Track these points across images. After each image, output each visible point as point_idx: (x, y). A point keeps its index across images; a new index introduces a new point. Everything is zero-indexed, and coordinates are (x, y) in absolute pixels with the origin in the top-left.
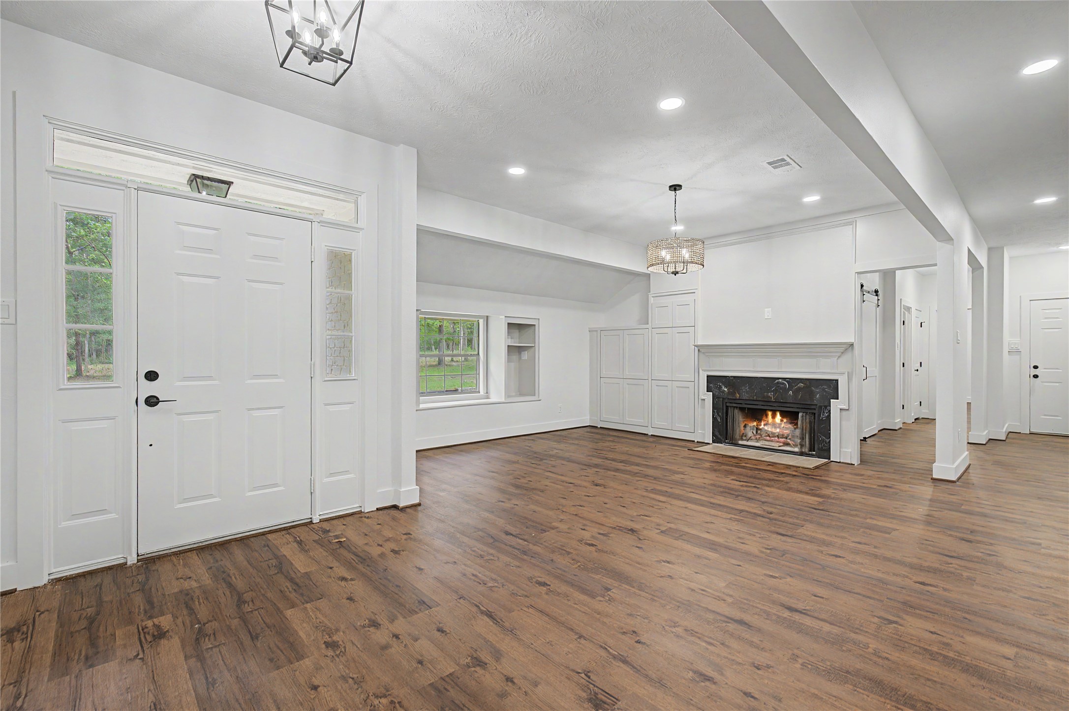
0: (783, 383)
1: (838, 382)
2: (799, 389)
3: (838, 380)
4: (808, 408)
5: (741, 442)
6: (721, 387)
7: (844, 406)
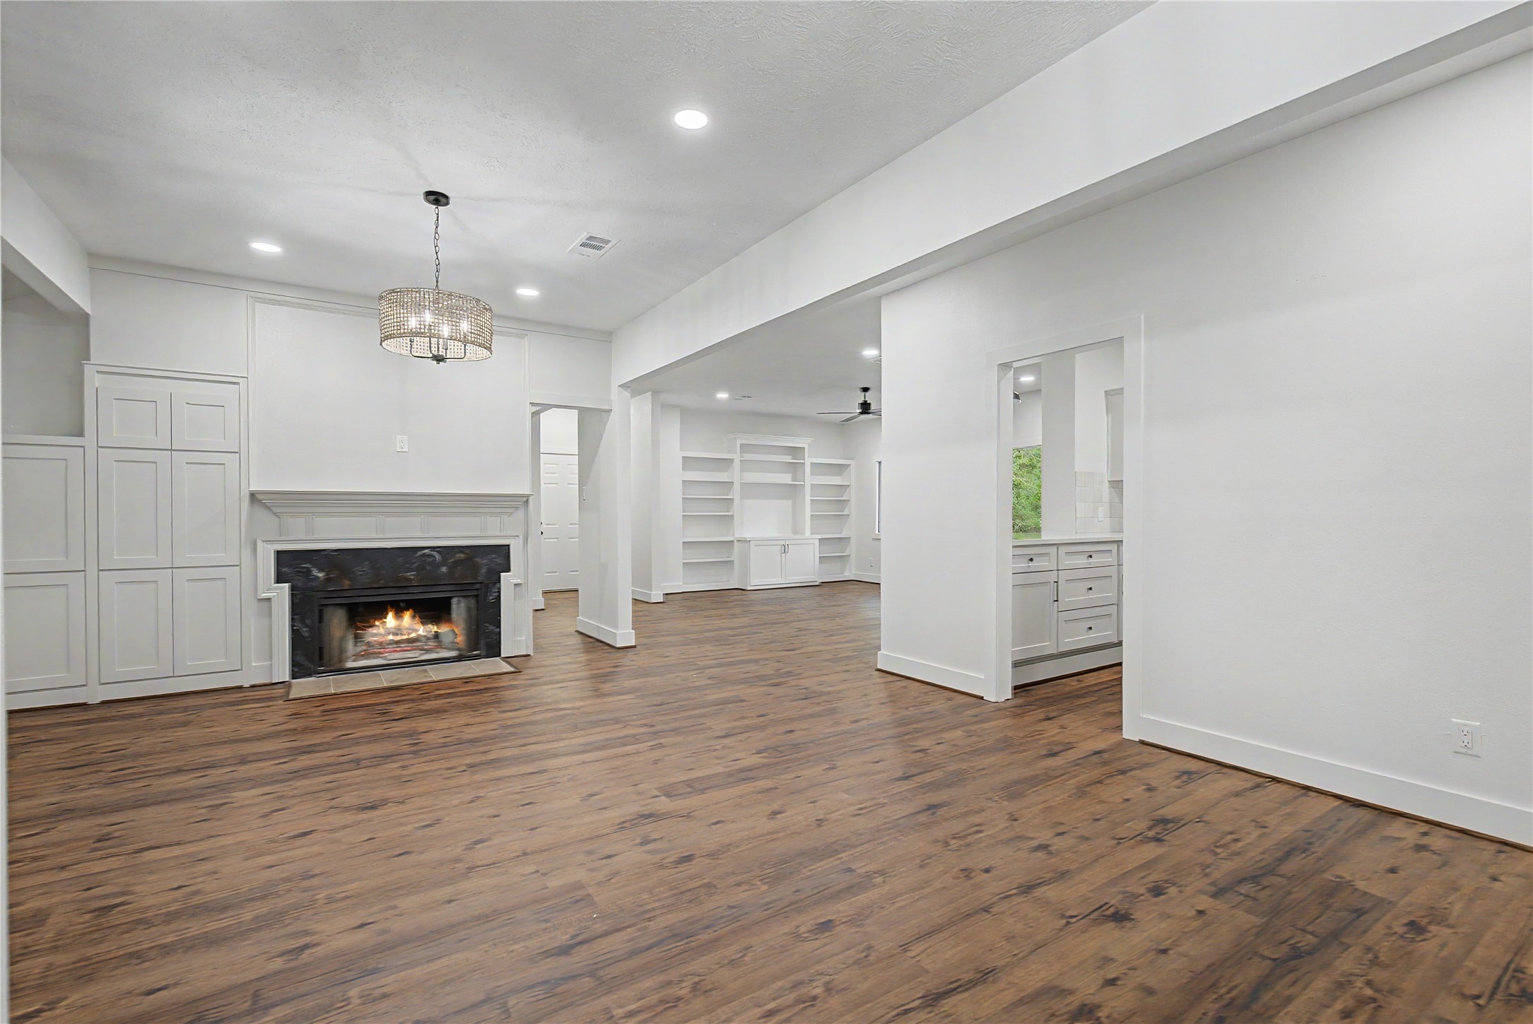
0: (429, 556)
1: (509, 549)
2: (457, 563)
3: (509, 545)
4: (464, 589)
5: (350, 664)
6: (309, 571)
7: (519, 580)
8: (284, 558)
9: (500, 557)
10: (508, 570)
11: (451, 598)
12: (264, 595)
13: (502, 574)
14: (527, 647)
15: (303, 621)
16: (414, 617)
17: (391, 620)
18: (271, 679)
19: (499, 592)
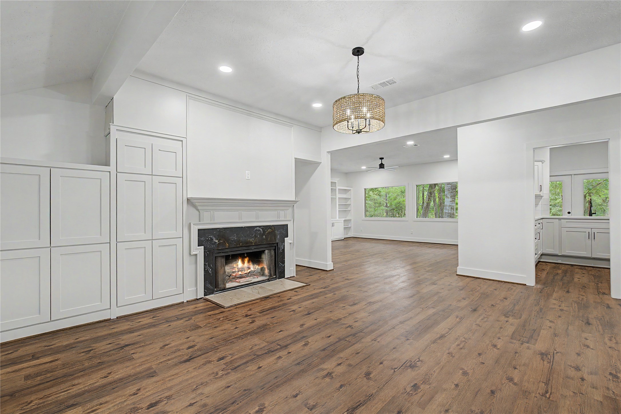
8: (202, 233)
9: (283, 230)
10: (287, 237)
11: (265, 251)
12: (194, 252)
13: (285, 238)
14: (294, 274)
15: (209, 266)
16: (249, 262)
17: (240, 263)
18: (197, 297)
19: (284, 247)
